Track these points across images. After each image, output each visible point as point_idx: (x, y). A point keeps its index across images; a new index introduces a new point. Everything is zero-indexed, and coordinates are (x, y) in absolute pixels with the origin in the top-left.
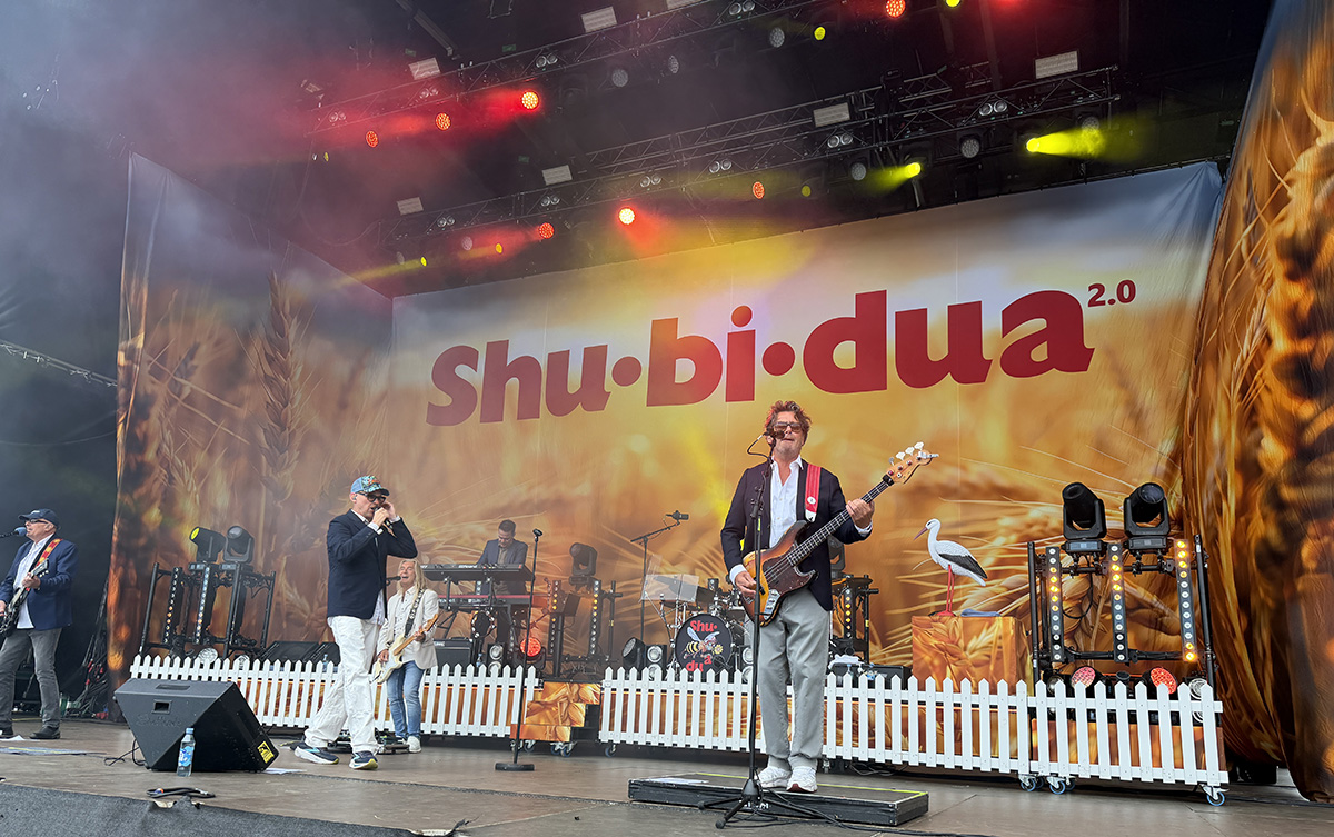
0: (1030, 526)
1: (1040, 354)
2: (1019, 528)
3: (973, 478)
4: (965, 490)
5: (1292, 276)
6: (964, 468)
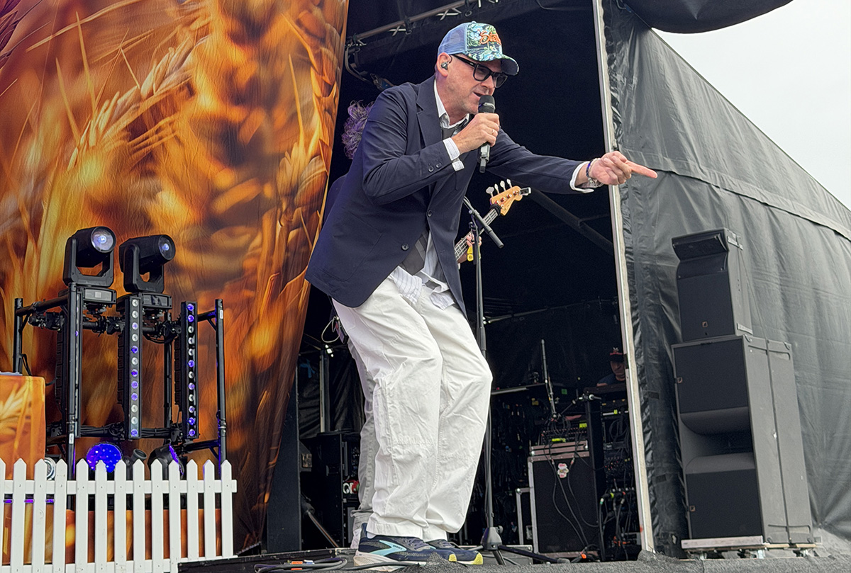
5: (236, 38)
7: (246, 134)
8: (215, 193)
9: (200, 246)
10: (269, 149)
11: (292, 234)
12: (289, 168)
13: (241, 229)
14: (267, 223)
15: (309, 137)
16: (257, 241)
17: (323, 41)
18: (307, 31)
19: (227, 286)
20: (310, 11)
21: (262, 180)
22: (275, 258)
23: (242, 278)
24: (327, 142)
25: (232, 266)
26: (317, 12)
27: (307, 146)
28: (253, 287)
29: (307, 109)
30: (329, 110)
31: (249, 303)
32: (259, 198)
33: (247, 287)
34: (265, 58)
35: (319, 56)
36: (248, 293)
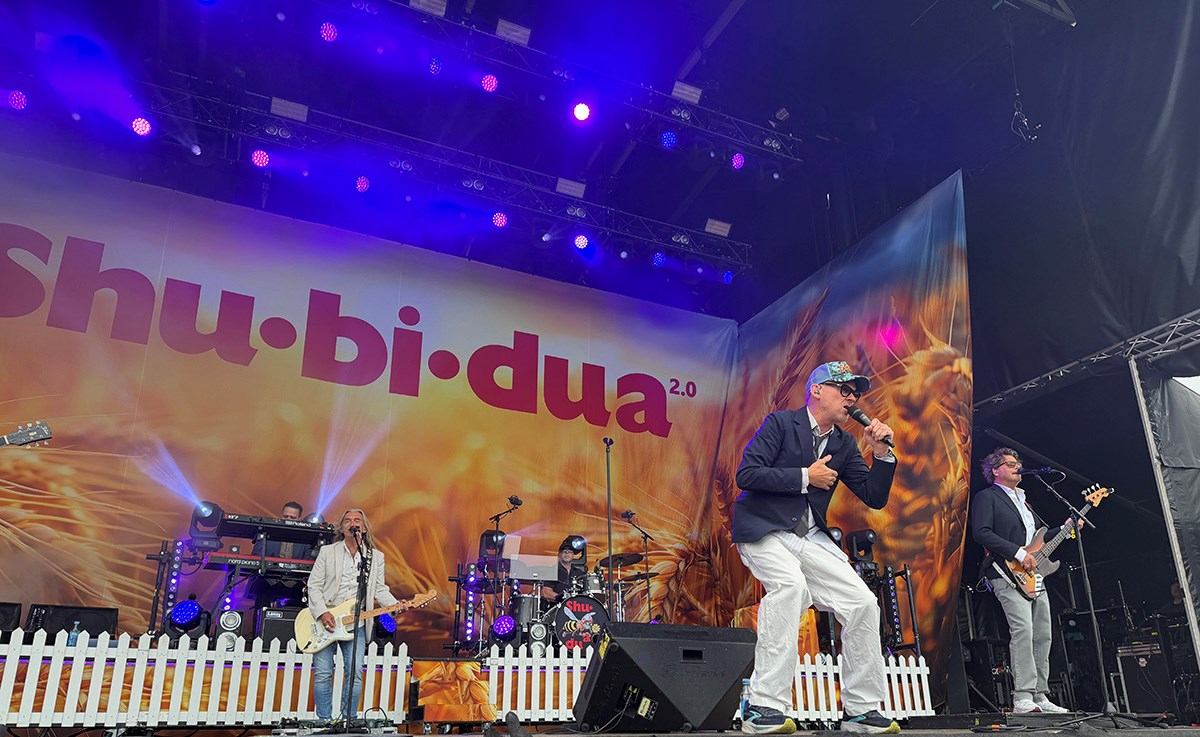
0: (631, 542)
1: (640, 417)
2: (624, 542)
3: (596, 498)
4: (590, 507)
5: (905, 417)
6: (590, 489)
7: (917, 470)
8: (904, 505)
9: (897, 536)
10: (932, 477)
11: (952, 525)
12: (946, 487)
13: (921, 524)
14: (936, 520)
15: (956, 468)
16: (932, 530)
17: (959, 412)
18: (948, 408)
19: (916, 558)
20: (949, 396)
21: (930, 497)
22: (943, 539)
23: (924, 552)
24: (967, 470)
25: (918, 545)
26: (953, 396)
27: (955, 473)
28: (932, 557)
29: (953, 453)
30: (966, 452)
31: (931, 566)
32: (930, 505)
33: (928, 557)
34: (924, 426)
35: (957, 421)
36: (929, 561)
